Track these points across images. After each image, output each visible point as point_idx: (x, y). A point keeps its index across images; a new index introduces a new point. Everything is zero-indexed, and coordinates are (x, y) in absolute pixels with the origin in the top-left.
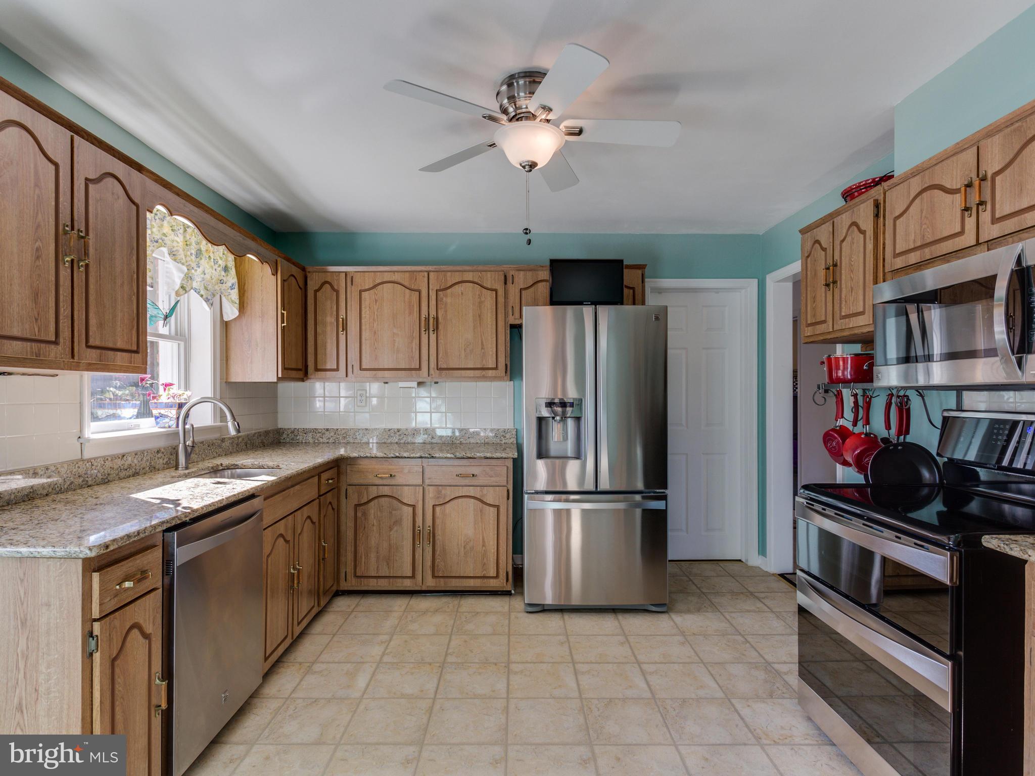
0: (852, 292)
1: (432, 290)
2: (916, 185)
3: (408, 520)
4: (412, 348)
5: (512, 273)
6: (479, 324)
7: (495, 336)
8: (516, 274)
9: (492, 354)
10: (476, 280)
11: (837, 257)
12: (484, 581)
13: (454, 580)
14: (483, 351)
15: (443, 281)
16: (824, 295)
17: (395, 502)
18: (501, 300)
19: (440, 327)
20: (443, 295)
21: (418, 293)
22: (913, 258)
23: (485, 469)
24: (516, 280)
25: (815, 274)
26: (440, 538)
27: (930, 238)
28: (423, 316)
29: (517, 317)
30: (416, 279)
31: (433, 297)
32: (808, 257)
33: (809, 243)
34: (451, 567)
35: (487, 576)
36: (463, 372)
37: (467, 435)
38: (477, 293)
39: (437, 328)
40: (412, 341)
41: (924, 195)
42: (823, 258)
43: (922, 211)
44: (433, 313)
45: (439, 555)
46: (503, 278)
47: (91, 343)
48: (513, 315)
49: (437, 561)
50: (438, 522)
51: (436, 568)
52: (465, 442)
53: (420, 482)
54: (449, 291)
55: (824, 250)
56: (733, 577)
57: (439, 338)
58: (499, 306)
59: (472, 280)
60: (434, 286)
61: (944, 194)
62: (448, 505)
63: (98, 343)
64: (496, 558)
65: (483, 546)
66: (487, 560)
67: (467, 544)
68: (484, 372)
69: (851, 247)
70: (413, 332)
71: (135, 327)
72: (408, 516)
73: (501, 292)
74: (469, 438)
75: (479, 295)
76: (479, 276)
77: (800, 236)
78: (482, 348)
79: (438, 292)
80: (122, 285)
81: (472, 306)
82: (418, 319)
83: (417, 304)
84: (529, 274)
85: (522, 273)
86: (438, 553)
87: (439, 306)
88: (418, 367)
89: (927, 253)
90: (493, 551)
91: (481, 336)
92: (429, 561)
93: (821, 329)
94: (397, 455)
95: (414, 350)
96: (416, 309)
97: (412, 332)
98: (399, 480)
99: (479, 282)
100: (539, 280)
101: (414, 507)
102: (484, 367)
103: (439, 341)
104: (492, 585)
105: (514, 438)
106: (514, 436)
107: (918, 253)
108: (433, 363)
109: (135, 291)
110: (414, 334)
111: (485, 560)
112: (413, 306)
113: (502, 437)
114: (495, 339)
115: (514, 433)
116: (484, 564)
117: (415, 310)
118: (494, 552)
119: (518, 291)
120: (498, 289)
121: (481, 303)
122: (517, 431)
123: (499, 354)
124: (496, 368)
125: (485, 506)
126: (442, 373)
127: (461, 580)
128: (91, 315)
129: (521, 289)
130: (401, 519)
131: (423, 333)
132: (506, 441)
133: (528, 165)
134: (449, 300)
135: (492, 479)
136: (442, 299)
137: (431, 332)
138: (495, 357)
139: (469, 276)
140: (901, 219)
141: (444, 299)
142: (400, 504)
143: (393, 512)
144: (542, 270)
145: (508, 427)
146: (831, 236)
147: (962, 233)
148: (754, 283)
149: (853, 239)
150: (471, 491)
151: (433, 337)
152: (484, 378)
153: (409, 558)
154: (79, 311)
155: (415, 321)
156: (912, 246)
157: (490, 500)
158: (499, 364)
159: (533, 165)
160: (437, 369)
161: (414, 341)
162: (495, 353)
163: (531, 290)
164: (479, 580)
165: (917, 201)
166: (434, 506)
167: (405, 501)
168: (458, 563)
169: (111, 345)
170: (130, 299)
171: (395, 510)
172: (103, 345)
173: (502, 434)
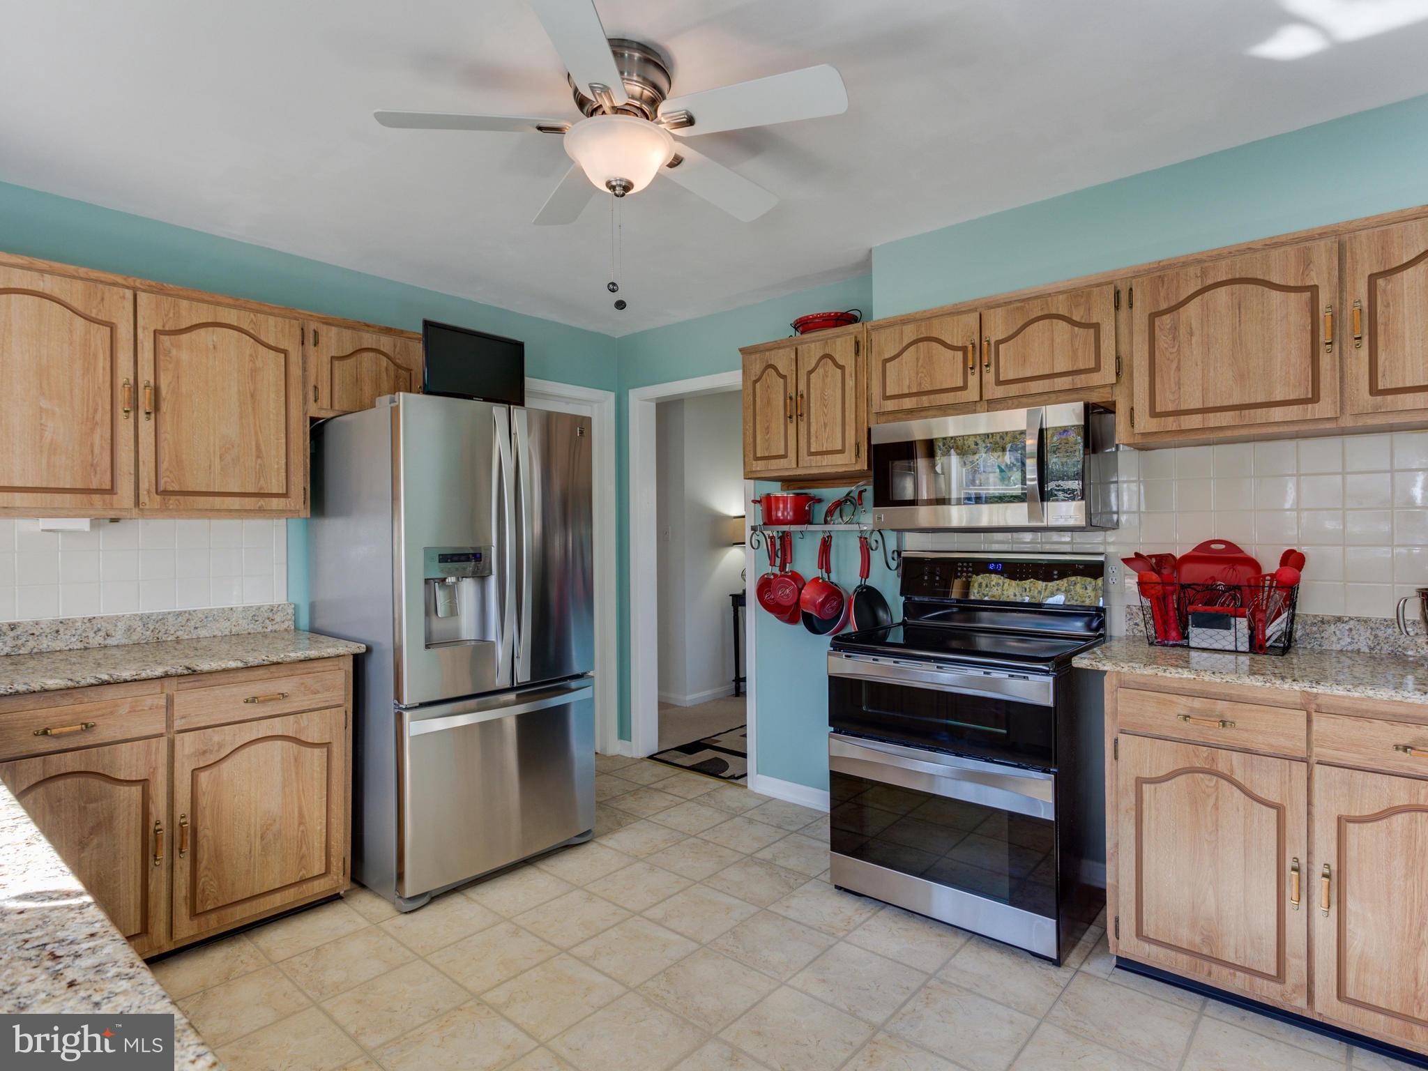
0: (825, 428)
1: (144, 328)
2: (910, 333)
3: (129, 814)
4: (92, 446)
5: (313, 326)
6: (250, 409)
7: (283, 435)
8: (323, 329)
9: (278, 469)
10: (245, 326)
11: (802, 387)
12: (301, 889)
13: (238, 908)
14: (259, 461)
15: (171, 315)
16: (782, 427)
17: (95, 783)
18: (295, 371)
19: (165, 407)
20: (172, 344)
21: (108, 329)
22: (908, 403)
23: (302, 681)
24: (322, 340)
25: (769, 403)
26: (209, 833)
27: (927, 387)
28: (121, 380)
29: (325, 406)
30: (103, 299)
31: (146, 344)
32: (756, 382)
33: (758, 366)
34: (233, 884)
35: (307, 877)
36: (217, 499)
37: (192, 624)
38: (248, 352)
39: (157, 408)
40: (93, 429)
41: (921, 344)
42: (782, 387)
43: (918, 359)
44: (146, 375)
45: (206, 868)
46: (299, 332)
48: (316, 401)
49: (201, 883)
50: (204, 801)
51: (199, 896)
52: (187, 637)
53: (160, 727)
54: (185, 337)
55: (784, 377)
56: (607, 774)
57: (162, 430)
58: (292, 381)
59: (236, 324)
60: (149, 320)
61: (943, 348)
62: (225, 766)
64: (324, 839)
65: (300, 824)
66: (308, 849)
67: (267, 829)
68: (262, 502)
69: (824, 380)
70: (96, 411)
72: (129, 806)
73: (295, 357)
74: (196, 628)
75: (251, 355)
76: (252, 320)
77: (740, 356)
78: (258, 457)
79: (157, 334)
81: (236, 375)
82: (108, 384)
83: (104, 353)
84: (347, 334)
85: (334, 330)
86: (203, 865)
87: (162, 364)
88: (108, 487)
89: (925, 401)
90: (319, 828)
91: (256, 433)
92: (184, 886)
93: (775, 464)
94: (105, 677)
95: (97, 450)
96: (102, 362)
97: (91, 411)
98: (105, 732)
99: (251, 331)
100: (363, 347)
101: (144, 783)
102: (262, 492)
103: (162, 436)
104: (317, 890)
105: (290, 620)
106: (289, 617)
107: (914, 399)
108: (146, 480)
110: (98, 417)
111: (304, 848)
112: (95, 356)
113: (267, 621)
114: (284, 441)
115: (290, 611)
116: (303, 857)
117: (101, 365)
118: (321, 830)
119: (326, 359)
120: (290, 349)
121: (254, 372)
122: (294, 609)
123: (292, 468)
124: (285, 495)
125: (304, 748)
126: (170, 499)
127: (254, 903)
129: (332, 357)
130: (111, 818)
131: (121, 415)
132: (276, 627)
133: (620, 186)
134: (185, 356)
135: (319, 696)
136: (170, 352)
137: (142, 416)
138: (284, 474)
139: (231, 316)
140: (893, 362)
141: (174, 352)
142: (108, 786)
143: (91, 806)
144: (368, 332)
145: (275, 602)
146: (794, 363)
147: (964, 388)
148: (611, 397)
149: (826, 372)
150: (277, 726)
151: (146, 426)
152: (261, 512)
153: (132, 897)
155: (99, 388)
156: (906, 391)
157: (313, 735)
158: (292, 488)
159: (627, 187)
160: (157, 493)
161: (98, 431)
162: (284, 467)
163: (352, 361)
164: (292, 891)
165: (912, 348)
166: (195, 772)
167: (122, 776)
168: (248, 871)
171: (96, 800)
173: (266, 615)
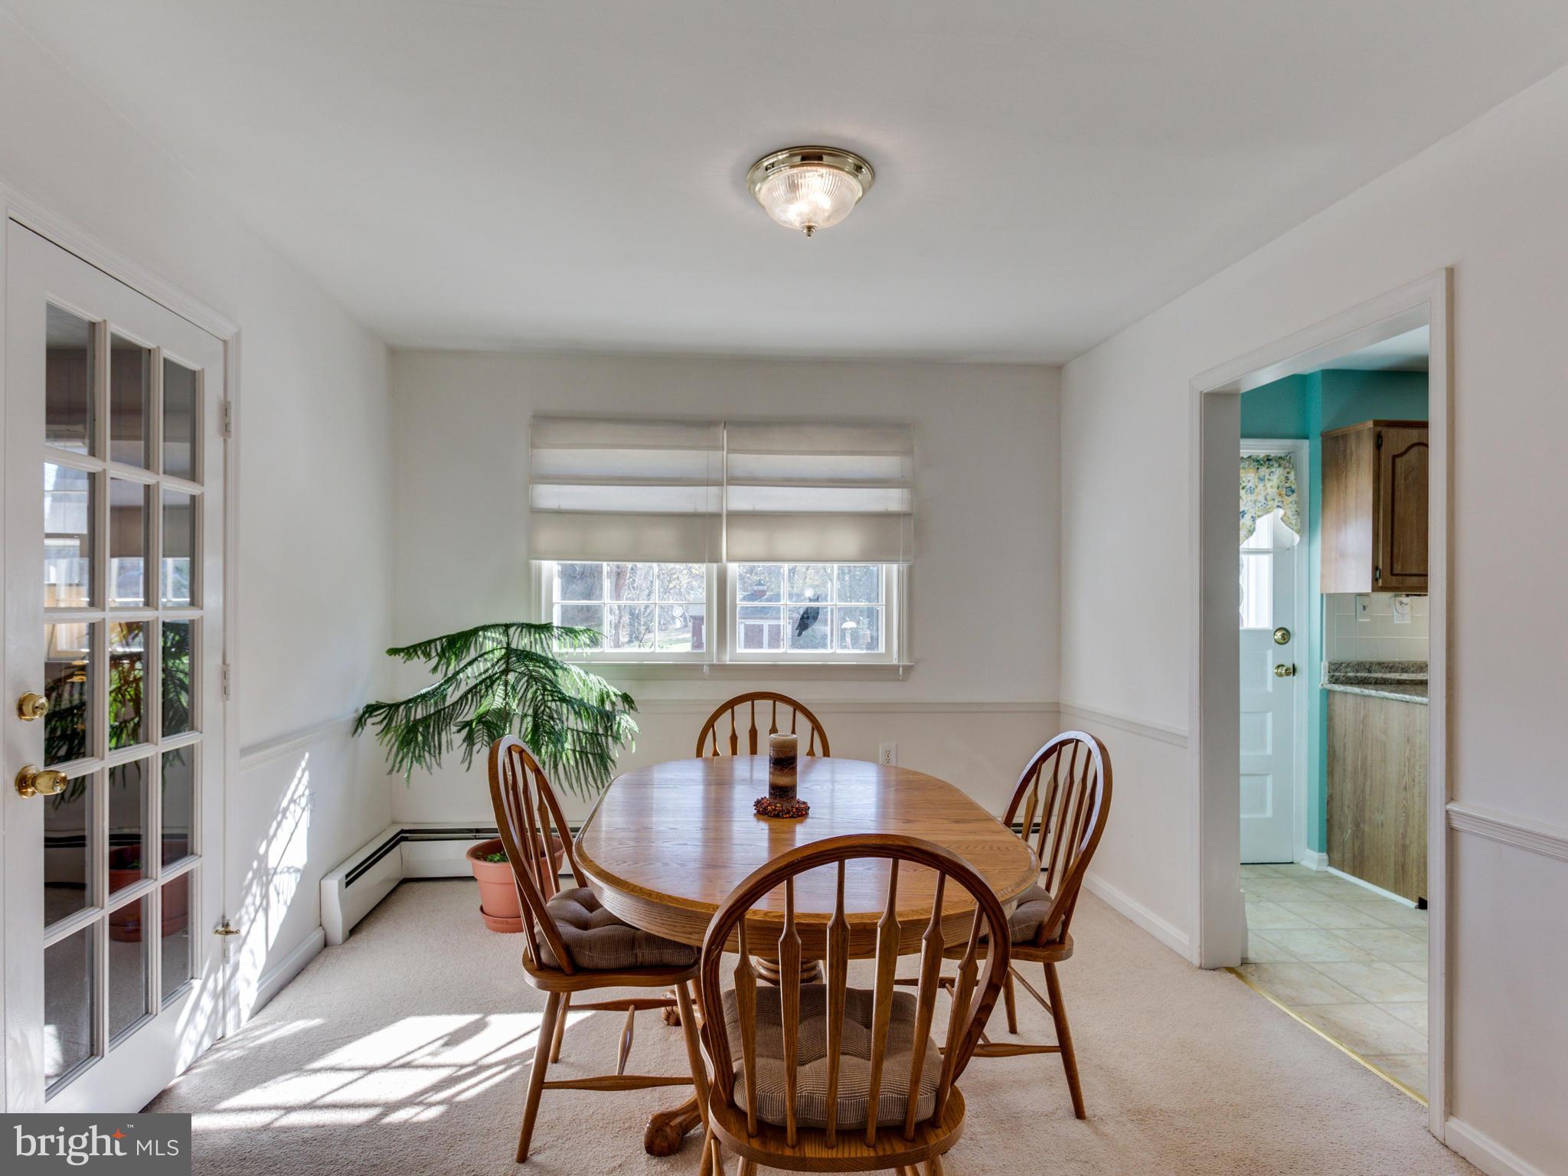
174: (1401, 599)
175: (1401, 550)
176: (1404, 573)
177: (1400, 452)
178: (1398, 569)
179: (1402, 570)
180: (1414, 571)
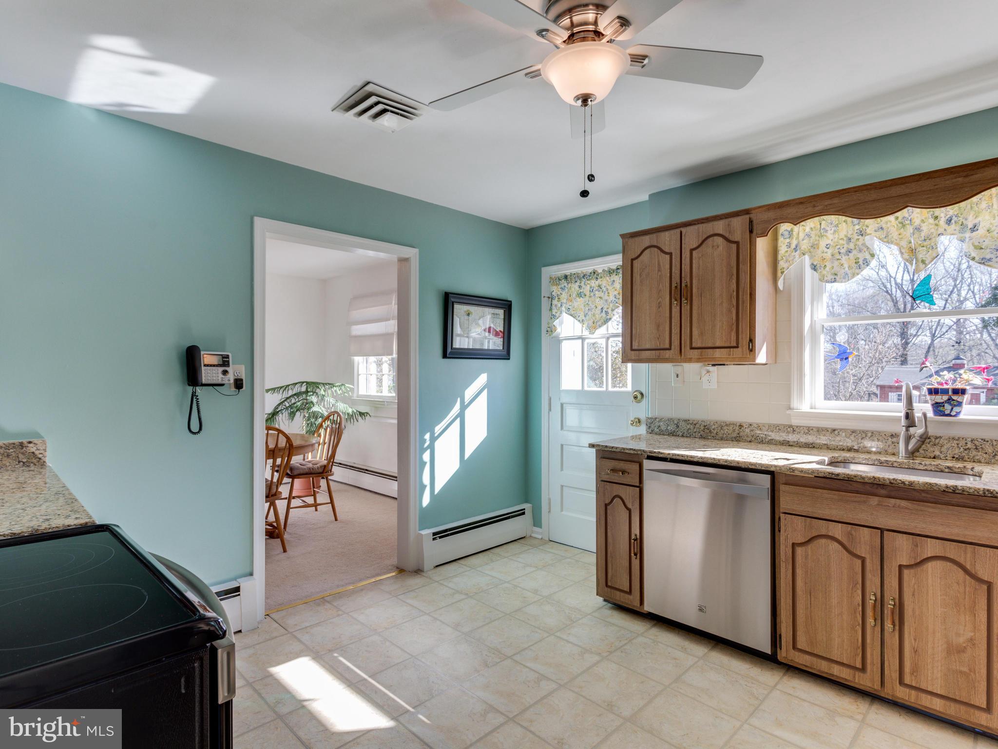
47: (694, 345)
63: (699, 345)
71: (735, 329)
80: (722, 303)
109: (735, 304)
128: (694, 329)
154: (685, 328)
169: (710, 345)
170: (730, 311)
172: (704, 345)
174: (708, 368)
175: (638, 330)
176: (640, 348)
177: (636, 255)
178: (635, 347)
179: (638, 346)
180: (648, 346)
